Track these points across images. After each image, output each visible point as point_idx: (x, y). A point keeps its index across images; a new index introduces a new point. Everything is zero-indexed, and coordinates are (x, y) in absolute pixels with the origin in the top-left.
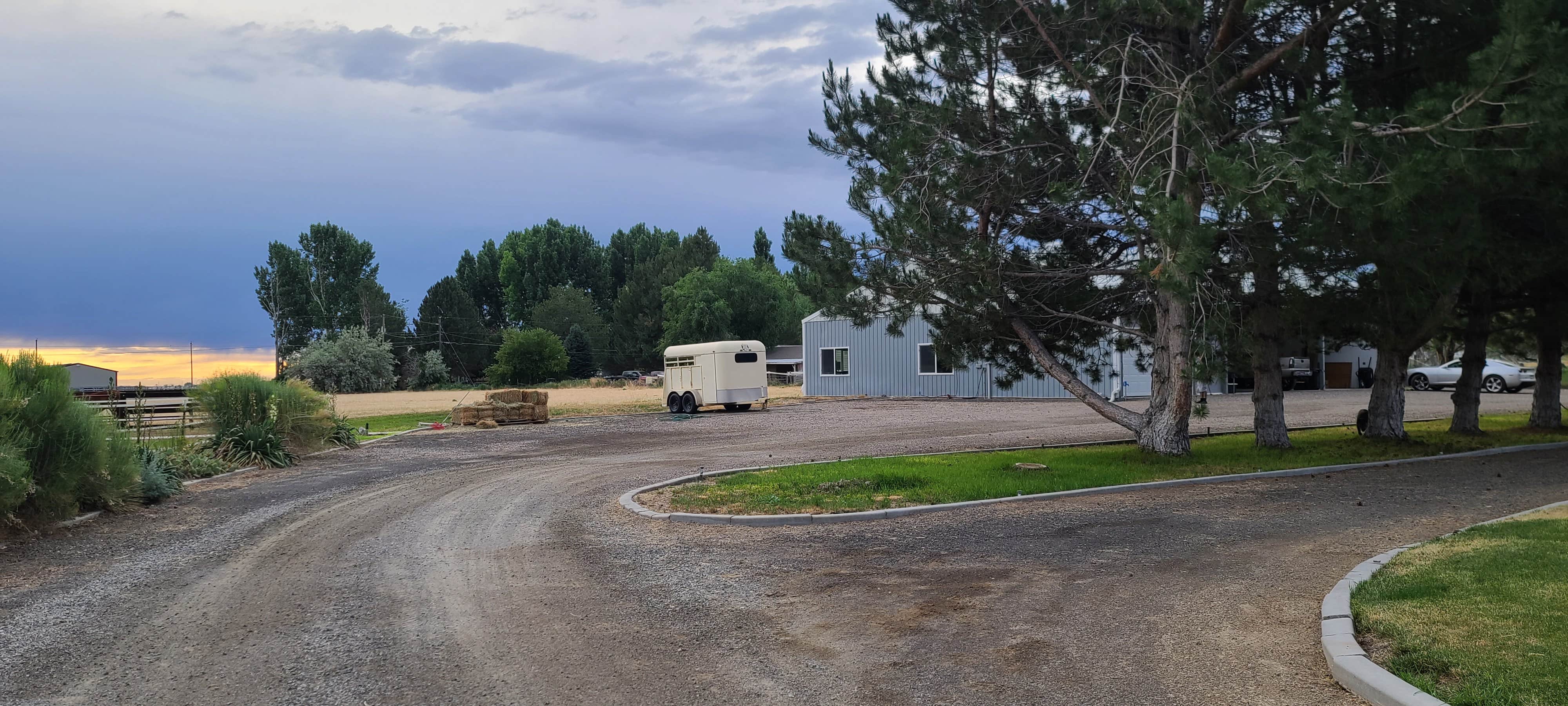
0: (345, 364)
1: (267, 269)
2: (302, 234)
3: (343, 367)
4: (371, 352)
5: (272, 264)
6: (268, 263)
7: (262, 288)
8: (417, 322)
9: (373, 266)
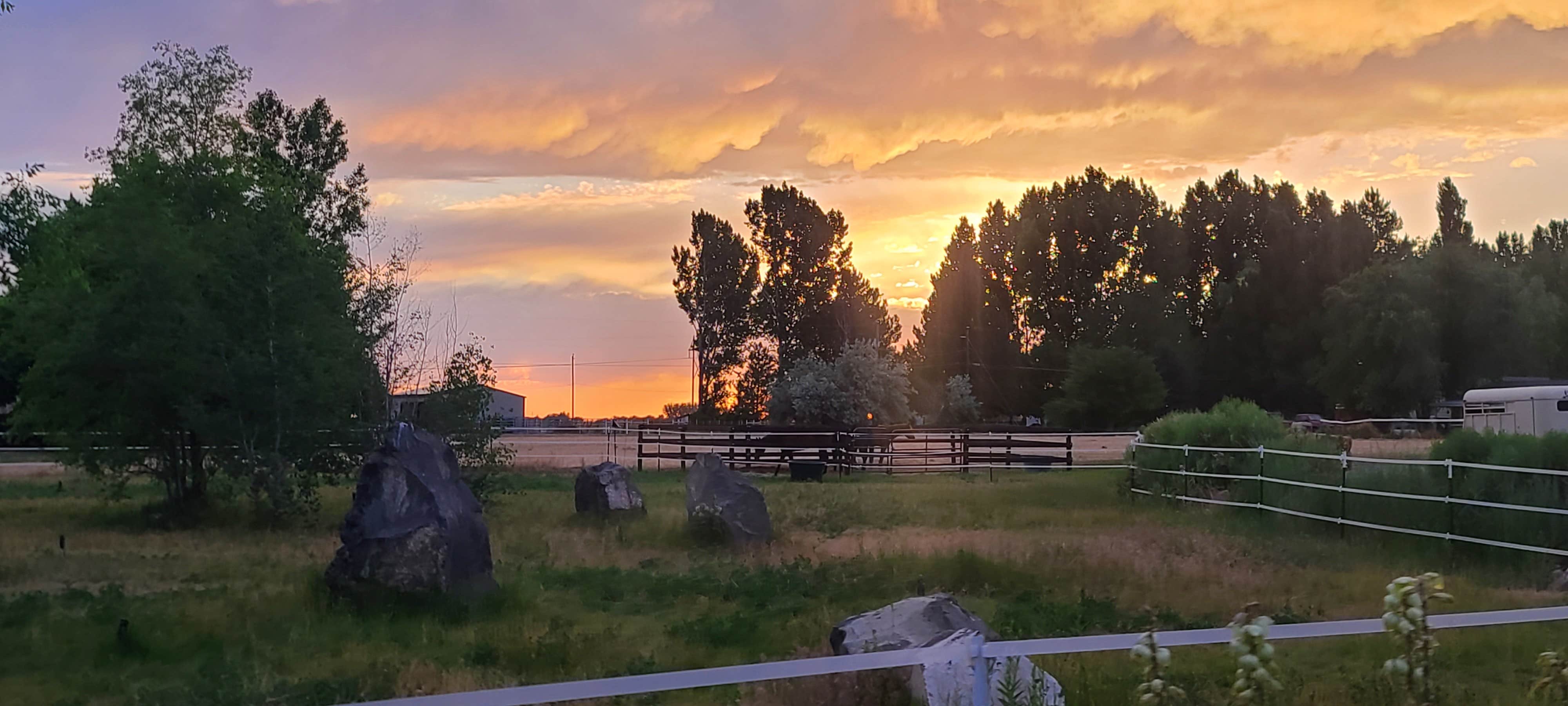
0: (848, 394)
1: (688, 250)
2: (750, 201)
3: (845, 397)
4: (882, 377)
5: (695, 242)
6: (691, 241)
7: (681, 278)
8: (918, 330)
9: (845, 247)
